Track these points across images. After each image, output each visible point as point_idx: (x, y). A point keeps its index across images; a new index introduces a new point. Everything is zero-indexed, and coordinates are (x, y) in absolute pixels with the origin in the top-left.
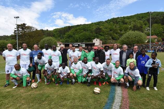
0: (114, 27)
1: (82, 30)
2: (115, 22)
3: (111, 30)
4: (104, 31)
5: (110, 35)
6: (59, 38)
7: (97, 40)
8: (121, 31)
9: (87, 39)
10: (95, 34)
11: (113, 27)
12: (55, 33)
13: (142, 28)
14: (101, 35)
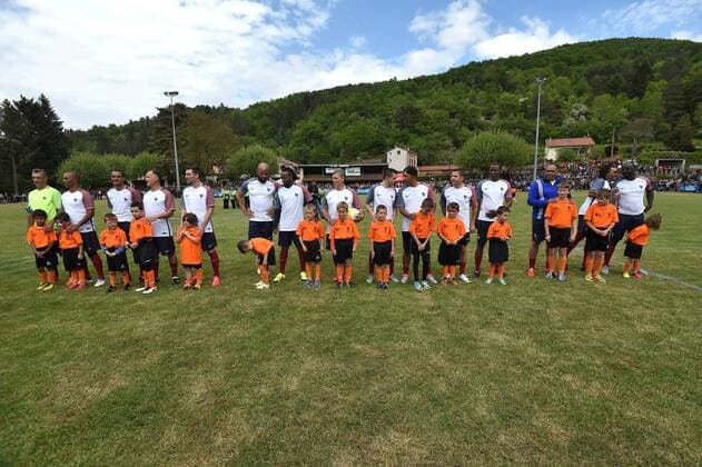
0: (468, 100)
1: (352, 112)
2: (473, 81)
3: (453, 115)
4: (428, 117)
5: (449, 134)
6: (272, 141)
7: (399, 152)
8: (489, 116)
9: (371, 148)
10: (398, 130)
11: (462, 103)
12: (255, 123)
13: (558, 107)
14: (419, 133)
